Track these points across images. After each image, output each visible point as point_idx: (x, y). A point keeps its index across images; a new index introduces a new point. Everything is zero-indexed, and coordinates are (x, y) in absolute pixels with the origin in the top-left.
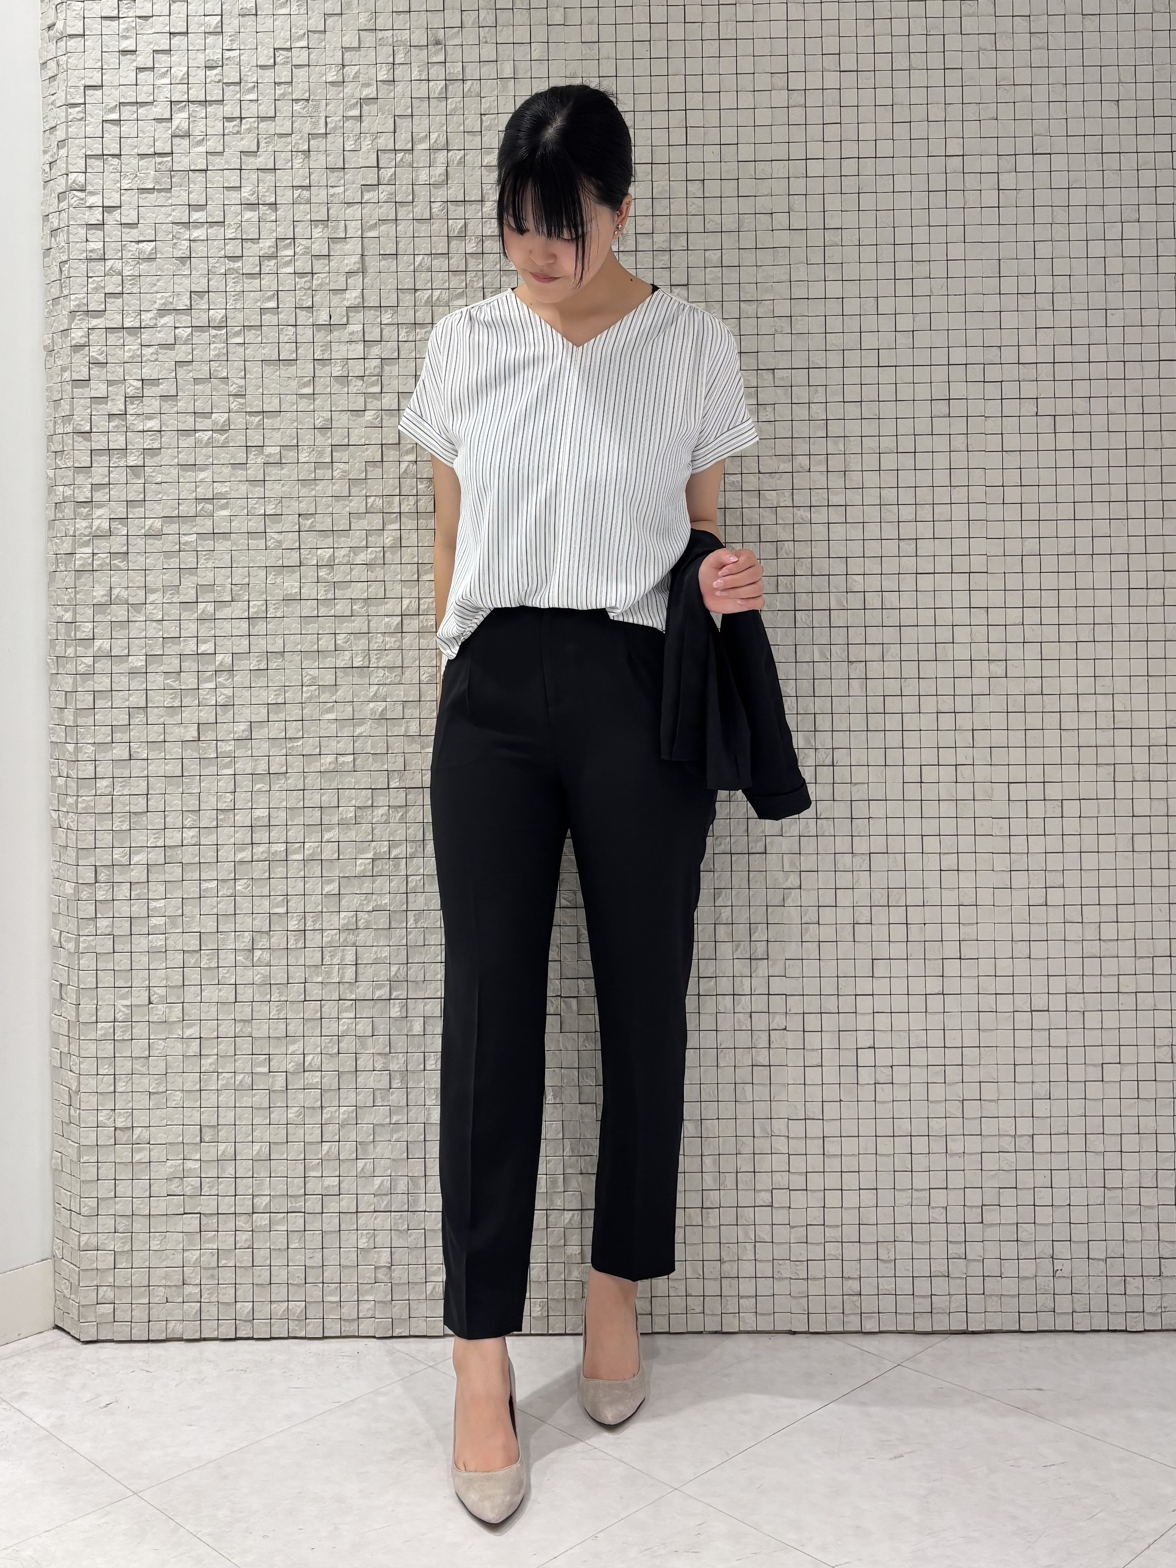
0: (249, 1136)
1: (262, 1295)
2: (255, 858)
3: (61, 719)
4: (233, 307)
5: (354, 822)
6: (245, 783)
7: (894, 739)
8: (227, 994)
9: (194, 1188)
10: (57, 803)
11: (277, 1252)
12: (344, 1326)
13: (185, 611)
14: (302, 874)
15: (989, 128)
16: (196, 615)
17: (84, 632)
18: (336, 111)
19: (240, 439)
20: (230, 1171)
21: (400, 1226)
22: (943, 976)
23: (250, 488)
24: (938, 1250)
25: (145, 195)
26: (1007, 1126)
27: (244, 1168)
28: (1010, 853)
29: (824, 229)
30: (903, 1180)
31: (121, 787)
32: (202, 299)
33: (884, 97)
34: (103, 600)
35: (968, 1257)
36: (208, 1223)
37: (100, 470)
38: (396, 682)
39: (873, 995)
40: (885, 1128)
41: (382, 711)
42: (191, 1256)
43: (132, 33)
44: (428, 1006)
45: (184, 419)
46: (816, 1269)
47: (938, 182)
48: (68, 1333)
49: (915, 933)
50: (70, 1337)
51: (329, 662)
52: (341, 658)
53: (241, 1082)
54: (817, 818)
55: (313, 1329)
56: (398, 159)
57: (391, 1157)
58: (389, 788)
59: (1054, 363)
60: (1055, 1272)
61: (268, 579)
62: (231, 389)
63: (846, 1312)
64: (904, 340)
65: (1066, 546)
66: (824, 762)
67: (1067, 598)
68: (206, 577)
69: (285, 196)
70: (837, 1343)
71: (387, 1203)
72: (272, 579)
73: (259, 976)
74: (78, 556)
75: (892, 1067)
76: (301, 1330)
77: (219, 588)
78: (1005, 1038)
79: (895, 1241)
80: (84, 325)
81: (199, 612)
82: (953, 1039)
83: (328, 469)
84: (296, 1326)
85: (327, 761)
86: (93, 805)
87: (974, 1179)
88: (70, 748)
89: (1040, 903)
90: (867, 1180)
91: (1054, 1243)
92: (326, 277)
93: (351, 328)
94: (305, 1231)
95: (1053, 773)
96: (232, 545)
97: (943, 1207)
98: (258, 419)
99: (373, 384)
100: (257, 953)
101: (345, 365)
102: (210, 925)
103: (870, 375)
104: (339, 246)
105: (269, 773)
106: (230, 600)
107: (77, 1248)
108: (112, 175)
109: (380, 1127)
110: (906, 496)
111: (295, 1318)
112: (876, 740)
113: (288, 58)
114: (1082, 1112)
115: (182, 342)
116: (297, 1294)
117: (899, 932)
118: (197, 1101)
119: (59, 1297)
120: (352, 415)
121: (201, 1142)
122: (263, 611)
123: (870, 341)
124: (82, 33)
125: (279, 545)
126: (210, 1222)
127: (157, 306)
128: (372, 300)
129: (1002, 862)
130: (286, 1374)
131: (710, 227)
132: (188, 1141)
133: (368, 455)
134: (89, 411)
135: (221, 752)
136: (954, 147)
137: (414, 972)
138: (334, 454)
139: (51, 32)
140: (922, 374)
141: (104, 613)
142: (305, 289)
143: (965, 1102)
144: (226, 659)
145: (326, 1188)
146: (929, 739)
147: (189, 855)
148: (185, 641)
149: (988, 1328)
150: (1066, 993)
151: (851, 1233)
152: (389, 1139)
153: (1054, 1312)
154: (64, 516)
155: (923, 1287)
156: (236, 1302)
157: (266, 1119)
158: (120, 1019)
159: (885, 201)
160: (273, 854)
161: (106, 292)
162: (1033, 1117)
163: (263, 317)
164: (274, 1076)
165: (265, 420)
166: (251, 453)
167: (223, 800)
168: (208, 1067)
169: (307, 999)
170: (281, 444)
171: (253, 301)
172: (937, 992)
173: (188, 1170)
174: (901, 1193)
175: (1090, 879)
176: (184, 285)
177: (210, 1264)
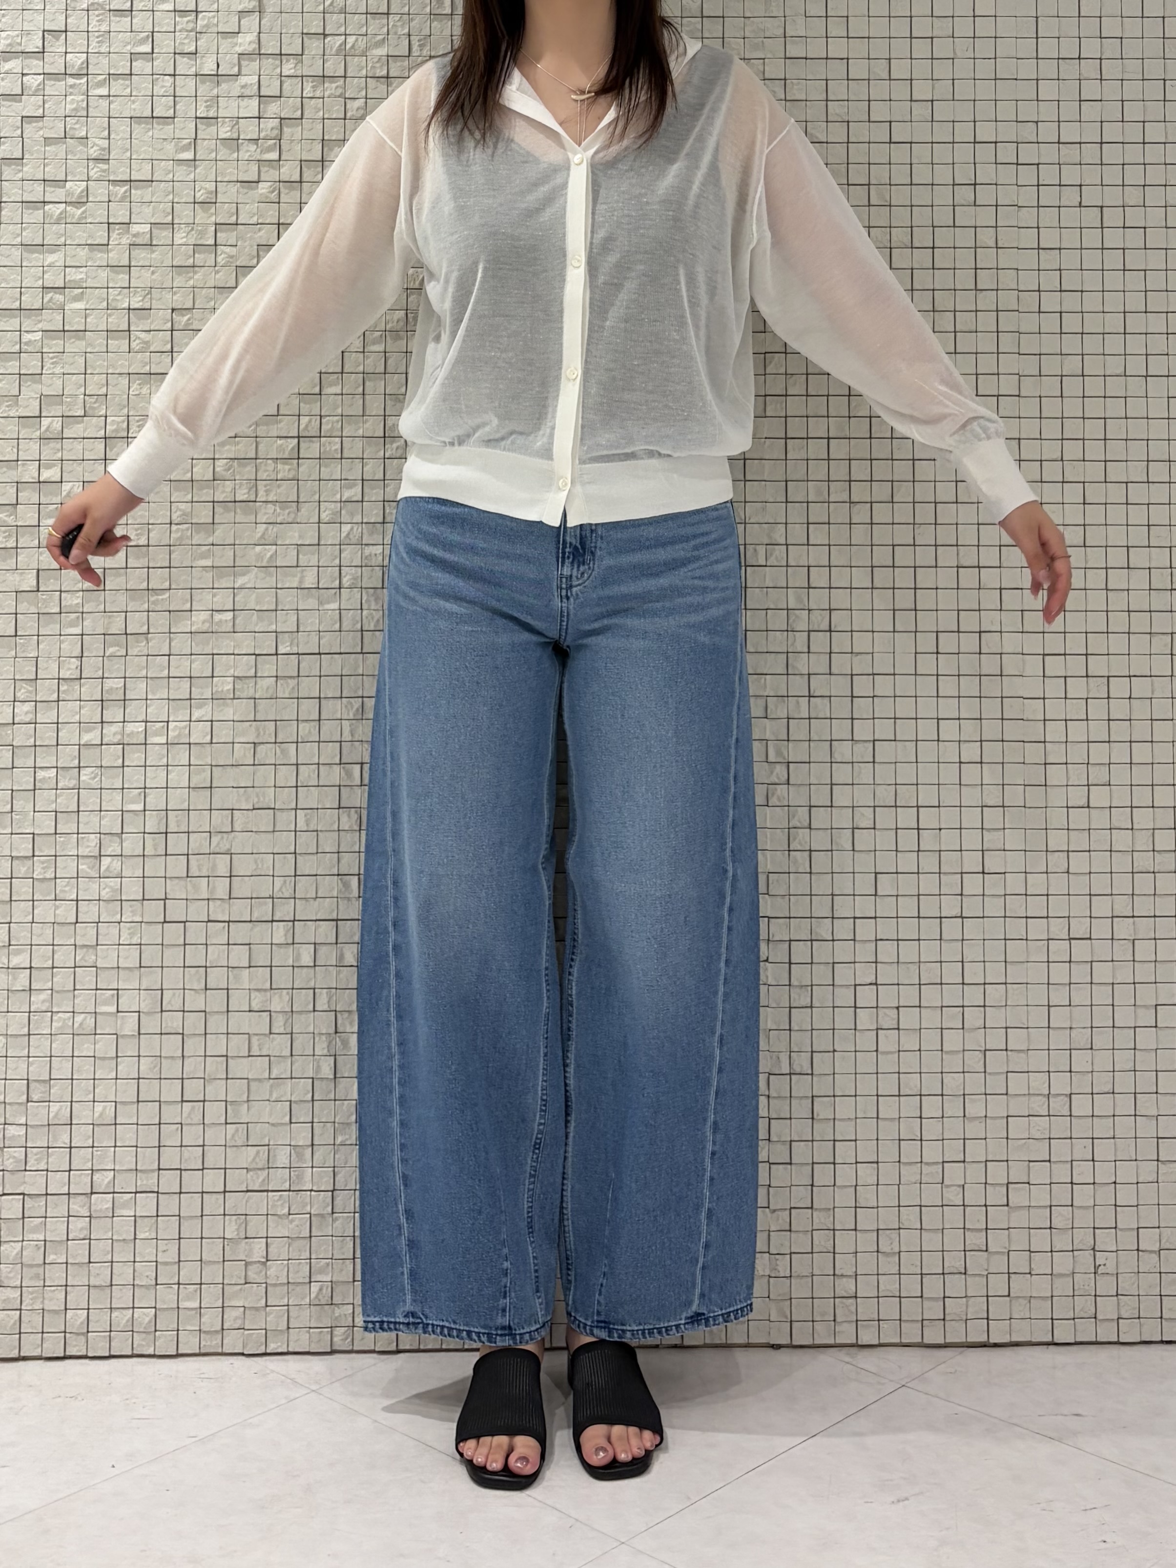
0: (90, 1093)
1: (99, 1300)
2: (105, 741)
4: (96, 51)
5: (232, 696)
6: (94, 646)
7: (904, 599)
8: (66, 913)
9: (19, 1161)
11: (122, 1243)
12: (205, 1340)
13: (24, 427)
14: (164, 761)
16: (38, 433)
19: (100, 215)
20: (64, 1139)
21: (279, 1209)
22: (961, 895)
23: (112, 275)
24: (954, 1240)
26: (1038, 1083)
27: (82, 1135)
28: (1045, 742)
30: (910, 1151)
32: (58, 39)
35: (990, 1249)
36: (33, 1207)
38: (290, 520)
39: (875, 918)
40: (888, 1085)
41: (271, 556)
44: (321, 930)
45: (30, 188)
46: (801, 1265)
49: (928, 841)
51: (206, 494)
52: (221, 488)
53: (81, 1024)
54: (810, 696)
55: (165, 1345)
57: (270, 1121)
58: (277, 654)
59: (1101, 143)
60: (1096, 1268)
61: (131, 390)
62: (91, 151)
63: (838, 1319)
64: (921, 111)
65: (1114, 365)
66: (819, 626)
67: (1115, 429)
68: (52, 386)
70: (826, 1358)
71: (264, 1180)
72: (137, 389)
73: (107, 890)
76: (149, 1346)
77: (68, 400)
78: (1038, 973)
79: (899, 1229)
81: (43, 429)
82: (974, 973)
83: (211, 253)
84: (143, 1340)
85: (199, 620)
87: (997, 1150)
89: (1081, 804)
90: (866, 1152)
91: (1097, 1231)
92: (214, 17)
93: (243, 80)
94: (157, 1216)
95: (1097, 644)
97: (959, 1186)
98: (123, 189)
99: (270, 149)
100: (106, 861)
101: (235, 125)
102: (46, 824)
103: (879, 153)
105: (126, 634)
106: (82, 414)
109: (256, 1083)
111: (142, 1330)
112: (882, 600)
114: (1130, 1066)
115: (31, 93)
116: (145, 1299)
117: (908, 840)
118: (24, 1049)
120: (243, 187)
121: (28, 1101)
122: (123, 429)
123: (880, 112)
125: (145, 347)
126: (36, 1205)
128: (271, 46)
129: (1034, 753)
130: (129, 1401)
132: (11, 1101)
133: (261, 237)
135: (65, 606)
137: (305, 886)
138: (218, 235)
140: (942, 153)
142: (187, 31)
143: (987, 1052)
144: (75, 488)
145: (186, 1160)
146: (947, 599)
147: (22, 736)
148: (23, 465)
149: (1013, 1340)
150: (1112, 917)
151: (844, 1218)
152: (267, 1098)
153: (1095, 1318)
155: (933, 1288)
156: (66, 1309)
157: (112, 1071)
160: (128, 735)
162: (1070, 1071)
163: (134, 64)
164: (123, 1017)
165: (133, 191)
166: (114, 232)
167: (67, 666)
168: (39, 1005)
169: (167, 920)
170: (153, 221)
171: (122, 43)
172: (954, 914)
173: (10, 1138)
174: (908, 1167)
175: (1141, 775)
176: (36, 22)
177: (34, 1259)
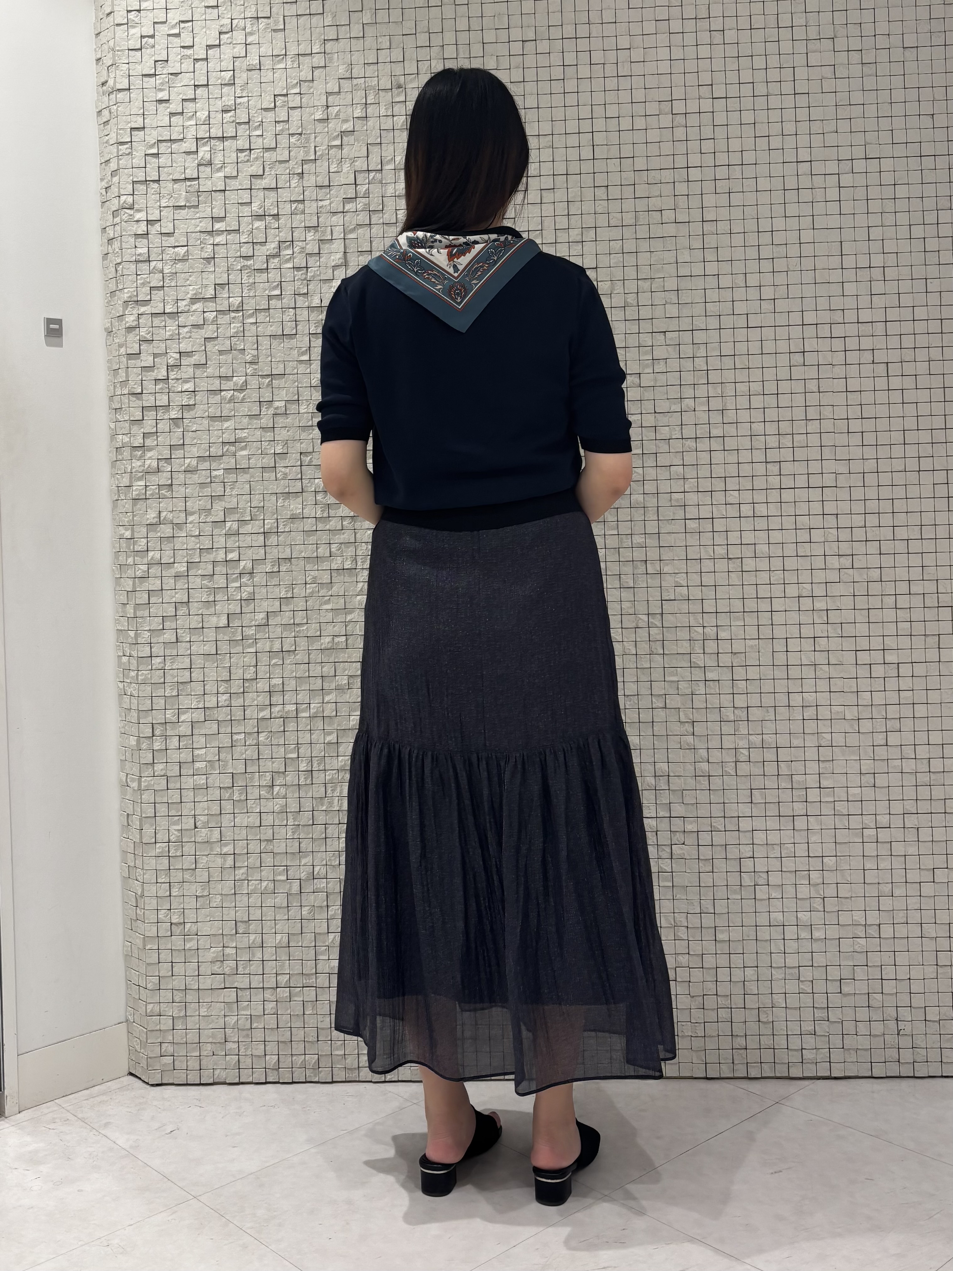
0: (273, 928)
1: (285, 1050)
2: (273, 716)
3: (123, 612)
4: (247, 295)
5: (347, 687)
6: (264, 659)
7: (765, 618)
8: (254, 820)
9: (232, 969)
10: (122, 676)
11: (296, 1017)
12: (348, 1073)
13: (216, 529)
14: (309, 728)
15: (831, 139)
16: (224, 531)
17: (140, 545)
18: (323, 142)
19: (255, 396)
20: (259, 956)
22: (806, 802)
23: (263, 433)
24: (806, 1014)
25: (178, 211)
26: (859, 917)
27: (269, 953)
28: (857, 705)
29: (703, 221)
30: (778, 960)
31: (171, 663)
32: (223, 289)
33: (748, 117)
34: (154, 521)
35: (830, 1020)
36: (243, 995)
37: (150, 422)
39: (752, 817)
40: (762, 920)
42: (230, 1020)
43: (166, 87)
45: (212, 382)
46: (711, 1029)
47: (791, 183)
48: (140, 1079)
49: (784, 769)
50: (140, 1081)
51: (326, 565)
52: (335, 562)
53: (266, 887)
54: (705, 681)
55: (325, 1075)
56: (371, 178)
59: (886, 322)
60: (899, 1031)
61: (279, 503)
62: (247, 358)
63: (736, 1062)
64: (767, 306)
65: (898, 465)
66: (710, 636)
67: (899, 505)
68: (231, 503)
69: (286, 209)
70: (729, 1086)
72: (281, 503)
73: (278, 806)
74: (134, 488)
75: (767, 872)
76: (315, 1076)
77: (241, 511)
78: (857, 849)
79: (772, 1007)
80: (135, 312)
81: (227, 528)
82: (816, 850)
84: (312, 1073)
85: (326, 641)
86: (150, 677)
87: (833, 959)
88: (132, 634)
89: (882, 744)
90: (750, 961)
91: (898, 1008)
92: (318, 270)
94: (317, 1001)
95: (891, 643)
96: (252, 476)
97: (810, 981)
98: (267, 380)
100: (276, 789)
102: (240, 767)
103: (741, 334)
104: (327, 246)
105: (282, 651)
106: (250, 519)
107: (145, 1014)
108: (154, 196)
110: (771, 429)
111: (311, 1067)
112: (751, 620)
113: (285, 102)
114: (917, 907)
115: (209, 323)
116: (312, 1049)
117: (771, 769)
118: (232, 902)
119: (132, 1051)
121: (236, 934)
122: (275, 528)
123: (740, 308)
124: (128, 87)
125: (285, 477)
126: (245, 994)
127: (189, 296)
129: (851, 713)
130: (304, 1109)
131: (612, 223)
132: (227, 933)
134: (140, 377)
135: (246, 635)
136: (804, 155)
139: (104, 88)
140: (782, 333)
141: (155, 531)
142: (302, 280)
143: (825, 899)
144: (248, 564)
146: (792, 617)
147: (222, 714)
148: (216, 551)
149: (847, 1075)
150: (904, 814)
151: (737, 1001)
153: (899, 1061)
154: (123, 458)
155: (795, 1043)
156: (265, 1055)
157: (285, 915)
158: (173, 840)
159: (751, 198)
160: (286, 712)
161: (151, 286)
162: (879, 910)
163: (270, 302)
164: (290, 883)
165: (273, 381)
166: (263, 407)
167: (248, 672)
168: (240, 876)
169: (315, 823)
170: (286, 399)
171: (263, 290)
172: (802, 814)
173: (227, 955)
174: (777, 970)
175: (921, 725)
176: (210, 279)
177: (245, 1026)
